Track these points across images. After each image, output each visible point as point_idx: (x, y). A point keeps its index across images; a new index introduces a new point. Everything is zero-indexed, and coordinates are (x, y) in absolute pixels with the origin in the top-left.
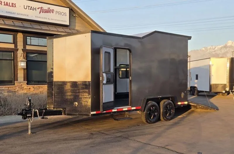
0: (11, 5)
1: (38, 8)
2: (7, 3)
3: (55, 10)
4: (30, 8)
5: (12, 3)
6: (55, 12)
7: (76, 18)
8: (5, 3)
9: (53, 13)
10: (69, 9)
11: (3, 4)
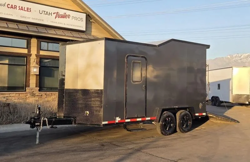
0: (26, 9)
1: (54, 13)
2: (22, 7)
3: (71, 15)
4: (45, 13)
6: (71, 18)
8: (20, 8)
9: (69, 18)
10: (85, 14)
11: (18, 8)
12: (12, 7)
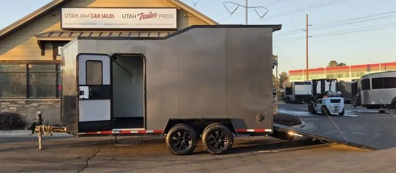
0: (109, 16)
1: (138, 15)
2: (105, 15)
3: (158, 14)
4: (129, 16)
5: (110, 15)
6: (158, 16)
7: (189, 18)
8: (103, 15)
9: (155, 17)
10: (176, 9)
11: (101, 16)
12: (95, 17)
